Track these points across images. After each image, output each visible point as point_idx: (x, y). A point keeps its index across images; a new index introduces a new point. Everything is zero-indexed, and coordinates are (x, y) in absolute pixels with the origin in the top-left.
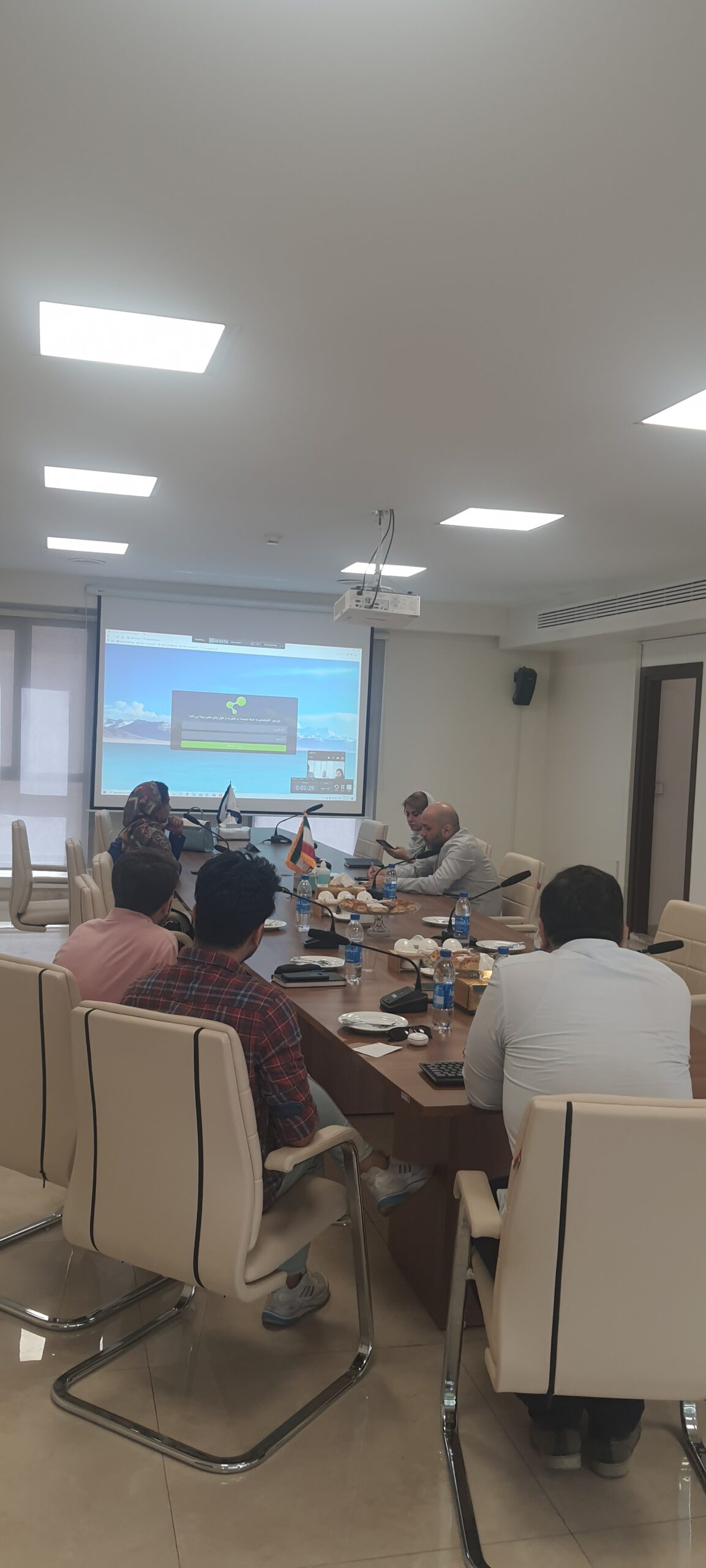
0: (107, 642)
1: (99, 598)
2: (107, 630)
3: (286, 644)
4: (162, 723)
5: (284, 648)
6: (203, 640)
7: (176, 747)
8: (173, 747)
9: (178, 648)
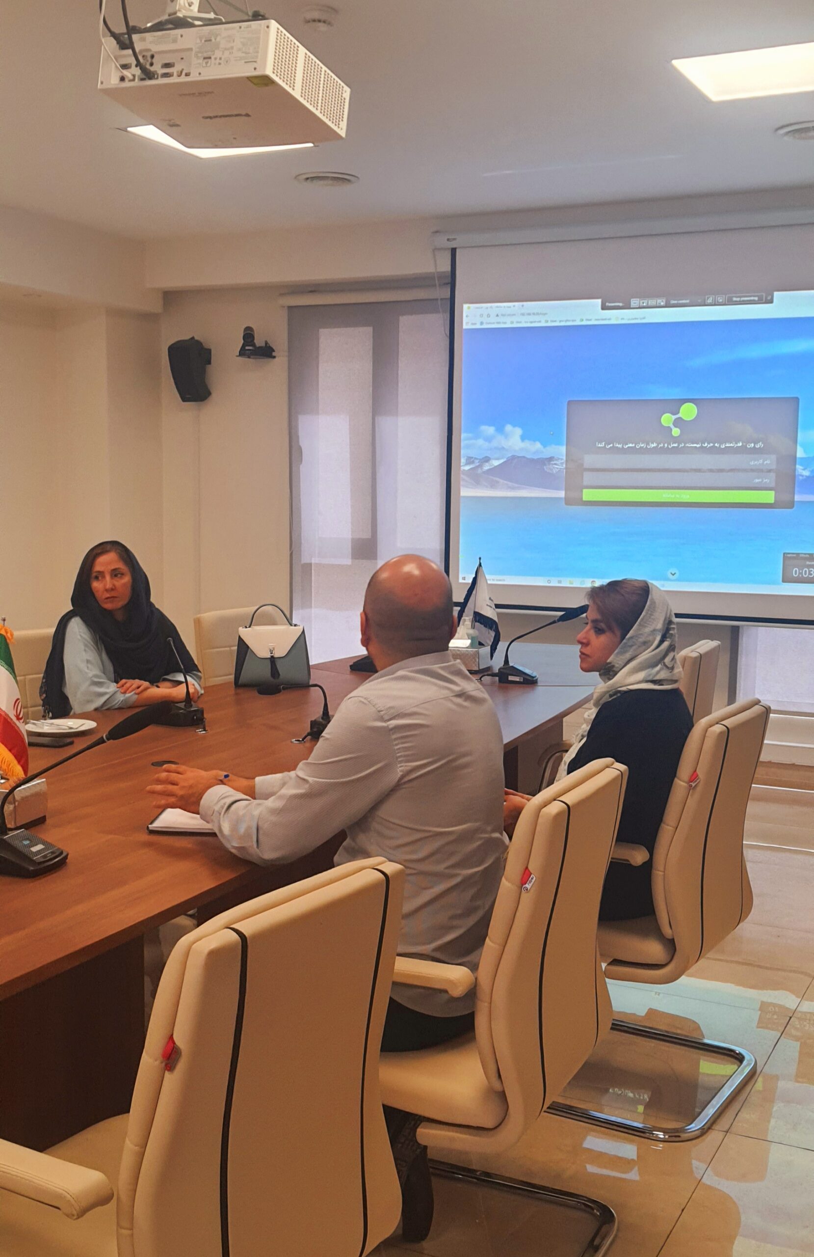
0: (465, 327)
1: (454, 251)
2: (465, 306)
3: (776, 294)
4: (551, 459)
5: (771, 302)
6: (621, 304)
7: (574, 500)
8: (568, 501)
9: (578, 323)
